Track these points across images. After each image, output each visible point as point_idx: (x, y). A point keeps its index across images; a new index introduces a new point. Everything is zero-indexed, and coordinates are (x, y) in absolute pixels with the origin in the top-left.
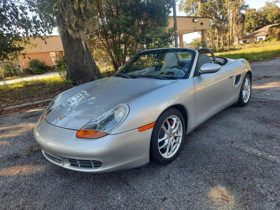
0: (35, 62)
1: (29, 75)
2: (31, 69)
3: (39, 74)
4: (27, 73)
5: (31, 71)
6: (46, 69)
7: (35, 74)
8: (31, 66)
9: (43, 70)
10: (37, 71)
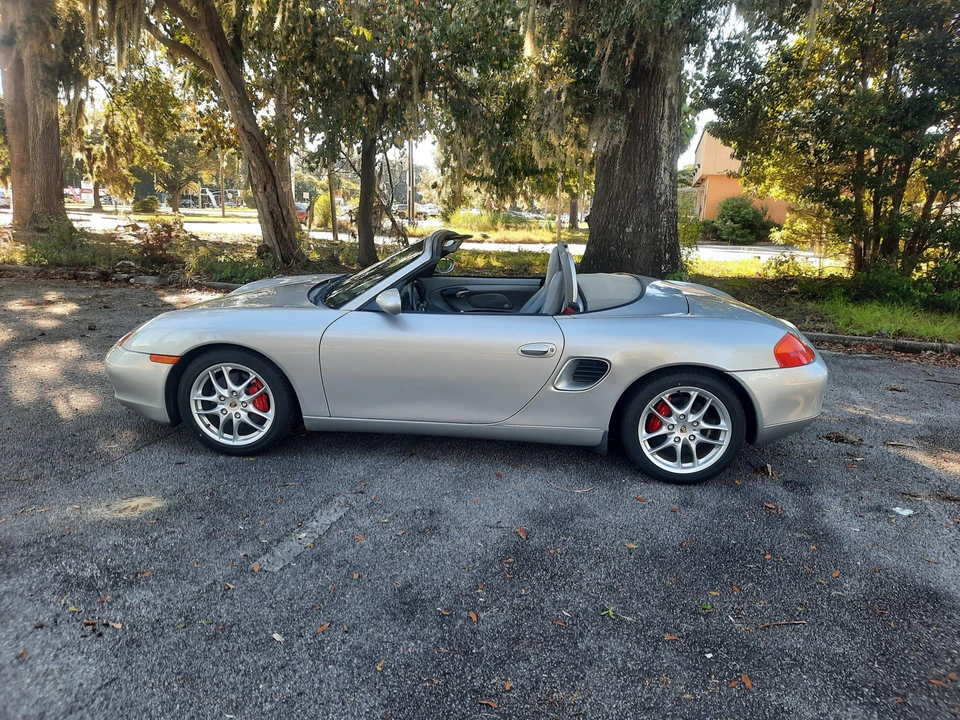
0: (740, 202)
1: (708, 239)
2: (718, 224)
3: (734, 243)
4: (705, 233)
5: (715, 230)
6: (762, 232)
7: (724, 240)
8: (722, 216)
9: (751, 233)
10: (732, 233)
